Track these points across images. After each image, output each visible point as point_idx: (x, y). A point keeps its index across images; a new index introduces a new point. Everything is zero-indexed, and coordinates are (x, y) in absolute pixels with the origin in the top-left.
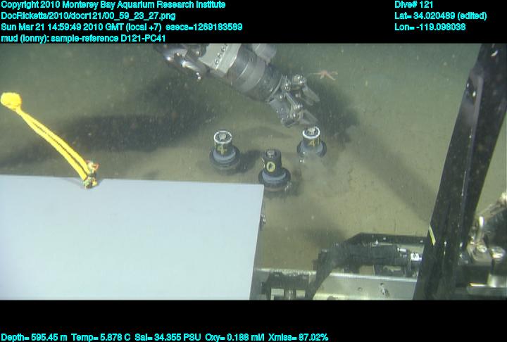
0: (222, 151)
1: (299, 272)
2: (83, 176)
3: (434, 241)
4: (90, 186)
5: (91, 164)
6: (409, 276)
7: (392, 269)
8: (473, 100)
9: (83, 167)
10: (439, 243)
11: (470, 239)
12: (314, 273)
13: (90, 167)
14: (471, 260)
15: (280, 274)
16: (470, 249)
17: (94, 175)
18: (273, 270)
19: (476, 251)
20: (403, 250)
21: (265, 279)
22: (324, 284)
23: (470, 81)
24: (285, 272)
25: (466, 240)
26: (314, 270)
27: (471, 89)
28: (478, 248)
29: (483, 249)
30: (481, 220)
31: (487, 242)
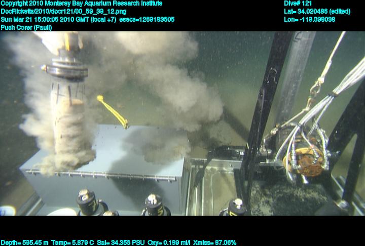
1: (201, 159)
2: (123, 125)
3: (248, 148)
5: (126, 121)
6: (240, 160)
7: (234, 158)
8: (261, 98)
9: (123, 122)
10: (250, 148)
12: (206, 159)
14: (261, 154)
16: (260, 150)
17: (127, 124)
20: (238, 151)
22: (210, 163)
23: (260, 91)
24: (196, 159)
25: (259, 147)
27: (261, 94)
28: (263, 150)
29: (265, 150)
30: (264, 140)
31: (266, 148)
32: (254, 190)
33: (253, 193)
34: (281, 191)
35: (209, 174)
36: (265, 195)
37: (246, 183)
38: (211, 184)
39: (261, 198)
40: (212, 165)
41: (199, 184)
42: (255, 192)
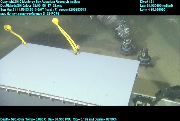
0: (126, 46)
1: (149, 97)
2: (75, 50)
4: (76, 54)
5: (78, 46)
9: (75, 47)
12: (155, 98)
13: (77, 47)
15: (141, 96)
17: (78, 50)
18: (138, 94)
21: (135, 97)
24: (143, 95)
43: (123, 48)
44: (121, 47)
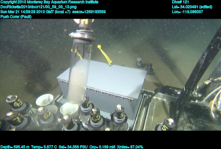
0: (139, 62)
1: (151, 91)
3: (184, 90)
6: (176, 97)
7: (172, 95)
8: (203, 58)
9: (110, 62)
10: (186, 90)
11: (193, 91)
16: (193, 93)
17: (112, 63)
18: (145, 90)
19: (194, 94)
20: (176, 91)
21: (143, 91)
22: (156, 95)
24: (148, 91)
26: (154, 91)
27: (203, 55)
28: (195, 93)
29: (196, 93)
30: (198, 87)
31: (198, 92)
32: (182, 117)
33: (181, 119)
34: (203, 123)
35: (154, 102)
36: (190, 122)
37: (178, 112)
38: (154, 107)
39: (186, 124)
40: (157, 97)
41: (147, 106)
42: (182, 119)
43: (137, 64)
44: (136, 63)
